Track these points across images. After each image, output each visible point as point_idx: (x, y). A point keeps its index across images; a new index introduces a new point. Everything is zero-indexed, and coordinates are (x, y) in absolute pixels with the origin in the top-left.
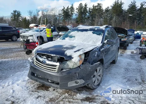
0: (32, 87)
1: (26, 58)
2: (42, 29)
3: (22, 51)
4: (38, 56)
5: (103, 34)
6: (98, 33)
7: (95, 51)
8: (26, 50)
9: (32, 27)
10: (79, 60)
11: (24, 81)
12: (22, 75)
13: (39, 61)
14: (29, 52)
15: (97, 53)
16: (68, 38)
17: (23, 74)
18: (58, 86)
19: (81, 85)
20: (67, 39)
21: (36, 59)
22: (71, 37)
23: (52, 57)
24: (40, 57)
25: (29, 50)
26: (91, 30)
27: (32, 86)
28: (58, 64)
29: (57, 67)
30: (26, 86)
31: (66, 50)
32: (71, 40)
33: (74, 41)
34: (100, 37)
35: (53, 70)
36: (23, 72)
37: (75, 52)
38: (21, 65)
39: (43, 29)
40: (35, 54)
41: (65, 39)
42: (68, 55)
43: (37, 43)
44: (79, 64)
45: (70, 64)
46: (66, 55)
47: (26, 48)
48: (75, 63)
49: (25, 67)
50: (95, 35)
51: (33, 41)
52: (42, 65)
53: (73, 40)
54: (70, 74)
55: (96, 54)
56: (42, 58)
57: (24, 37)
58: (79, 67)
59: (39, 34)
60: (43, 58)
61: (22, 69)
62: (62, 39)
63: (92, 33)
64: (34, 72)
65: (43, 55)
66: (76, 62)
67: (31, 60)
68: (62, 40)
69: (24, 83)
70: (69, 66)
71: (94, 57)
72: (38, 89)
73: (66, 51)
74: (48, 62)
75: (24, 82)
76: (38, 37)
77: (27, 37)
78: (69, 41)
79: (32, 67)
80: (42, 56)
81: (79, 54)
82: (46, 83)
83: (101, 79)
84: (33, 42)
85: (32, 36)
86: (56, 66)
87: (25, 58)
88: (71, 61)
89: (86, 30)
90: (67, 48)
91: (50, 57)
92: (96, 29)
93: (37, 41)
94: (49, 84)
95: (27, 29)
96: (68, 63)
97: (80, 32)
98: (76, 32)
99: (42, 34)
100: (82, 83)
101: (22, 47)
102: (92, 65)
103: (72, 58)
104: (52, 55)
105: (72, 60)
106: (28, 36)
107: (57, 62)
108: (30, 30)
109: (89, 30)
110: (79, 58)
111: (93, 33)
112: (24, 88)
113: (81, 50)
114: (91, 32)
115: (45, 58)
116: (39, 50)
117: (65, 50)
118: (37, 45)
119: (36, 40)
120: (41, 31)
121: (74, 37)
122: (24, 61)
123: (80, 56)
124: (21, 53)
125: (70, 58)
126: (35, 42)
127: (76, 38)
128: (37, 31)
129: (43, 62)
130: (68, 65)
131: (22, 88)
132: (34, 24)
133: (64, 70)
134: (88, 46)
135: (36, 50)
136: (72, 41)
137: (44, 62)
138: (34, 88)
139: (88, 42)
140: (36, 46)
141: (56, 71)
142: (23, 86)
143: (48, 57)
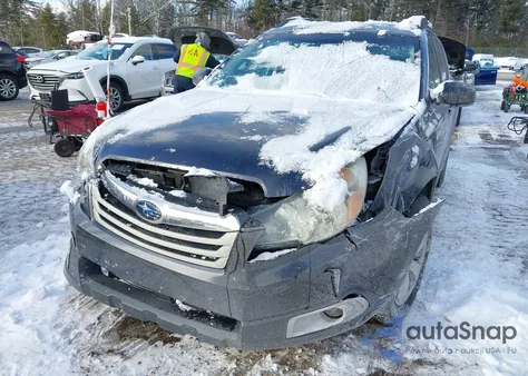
0: (90, 327)
1: (58, 174)
2: (119, 47)
3: (37, 142)
4: (108, 173)
5: (418, 54)
6: (395, 52)
7: (411, 141)
8: (56, 139)
9: (79, 45)
10: (347, 197)
11: (48, 294)
12: (38, 258)
13: (120, 204)
14: (69, 147)
15: (416, 149)
16: (247, 75)
17: (44, 256)
18: (233, 336)
19: (351, 323)
20: (245, 81)
21: (103, 190)
22: (263, 71)
23: (187, 183)
24: (124, 179)
25: (69, 138)
26: (356, 36)
27: (92, 319)
28: (231, 223)
29: (227, 241)
30: (60, 320)
31: (262, 142)
32: (266, 88)
33: (285, 92)
34: (410, 71)
35: (199, 257)
36: (43, 245)
37: (316, 148)
38: (35, 206)
39: (124, 49)
40: (95, 162)
41: (235, 83)
42: (282, 166)
43: (102, 107)
44: (344, 219)
45: (298, 222)
46: (268, 171)
47: (55, 129)
48: (324, 216)
49: (53, 215)
50: (382, 60)
51: (83, 98)
52: (134, 226)
53: (278, 87)
54: (303, 276)
55: (412, 154)
56: (135, 188)
57: (44, 79)
58: (345, 231)
59: (106, 68)
60: (137, 185)
61: (40, 225)
62: (220, 82)
63: (367, 53)
64: (95, 260)
65: (140, 170)
66: (330, 207)
67: (77, 195)
68: (222, 85)
69: (51, 306)
70: (288, 231)
71: (409, 169)
72: (122, 337)
73: (264, 147)
74: (168, 211)
75: (48, 299)
76: (103, 82)
77: (59, 81)
78: (257, 92)
79: (80, 235)
80: (133, 172)
81: (342, 163)
82: (164, 317)
83: (422, 272)
84: (86, 102)
85: (78, 76)
86: (219, 234)
87: (52, 174)
88: (298, 202)
89: (336, 39)
90: (268, 130)
91: (178, 182)
92: (382, 33)
93: (102, 95)
94: (178, 321)
95: (56, 52)
96: (283, 211)
97: (304, 47)
98: (285, 46)
99: (122, 68)
100: (357, 315)
101: (37, 122)
102: (409, 220)
103: (307, 185)
104: (192, 171)
105: (307, 194)
106: (62, 80)
107: (225, 213)
108: (69, 54)
109: (348, 39)
110: (343, 184)
111: (373, 51)
112: (49, 336)
113: (346, 139)
114: (360, 48)
115: (148, 188)
116: (112, 141)
117: (257, 138)
118: (100, 114)
119: (97, 94)
120: (116, 55)
121: (280, 70)
122: (50, 187)
123: (346, 170)
124: (35, 149)
125: (295, 184)
126: (94, 102)
127: (292, 74)
128: (100, 57)
129: (141, 210)
130: (283, 225)
131: (40, 335)
132: (85, 33)
133: (266, 256)
134: (366, 114)
135: (98, 142)
136: (271, 92)
137: (145, 208)
138: (100, 331)
139: (356, 94)
140: (99, 121)
141: (221, 263)
142: (45, 322)
143: (167, 182)
